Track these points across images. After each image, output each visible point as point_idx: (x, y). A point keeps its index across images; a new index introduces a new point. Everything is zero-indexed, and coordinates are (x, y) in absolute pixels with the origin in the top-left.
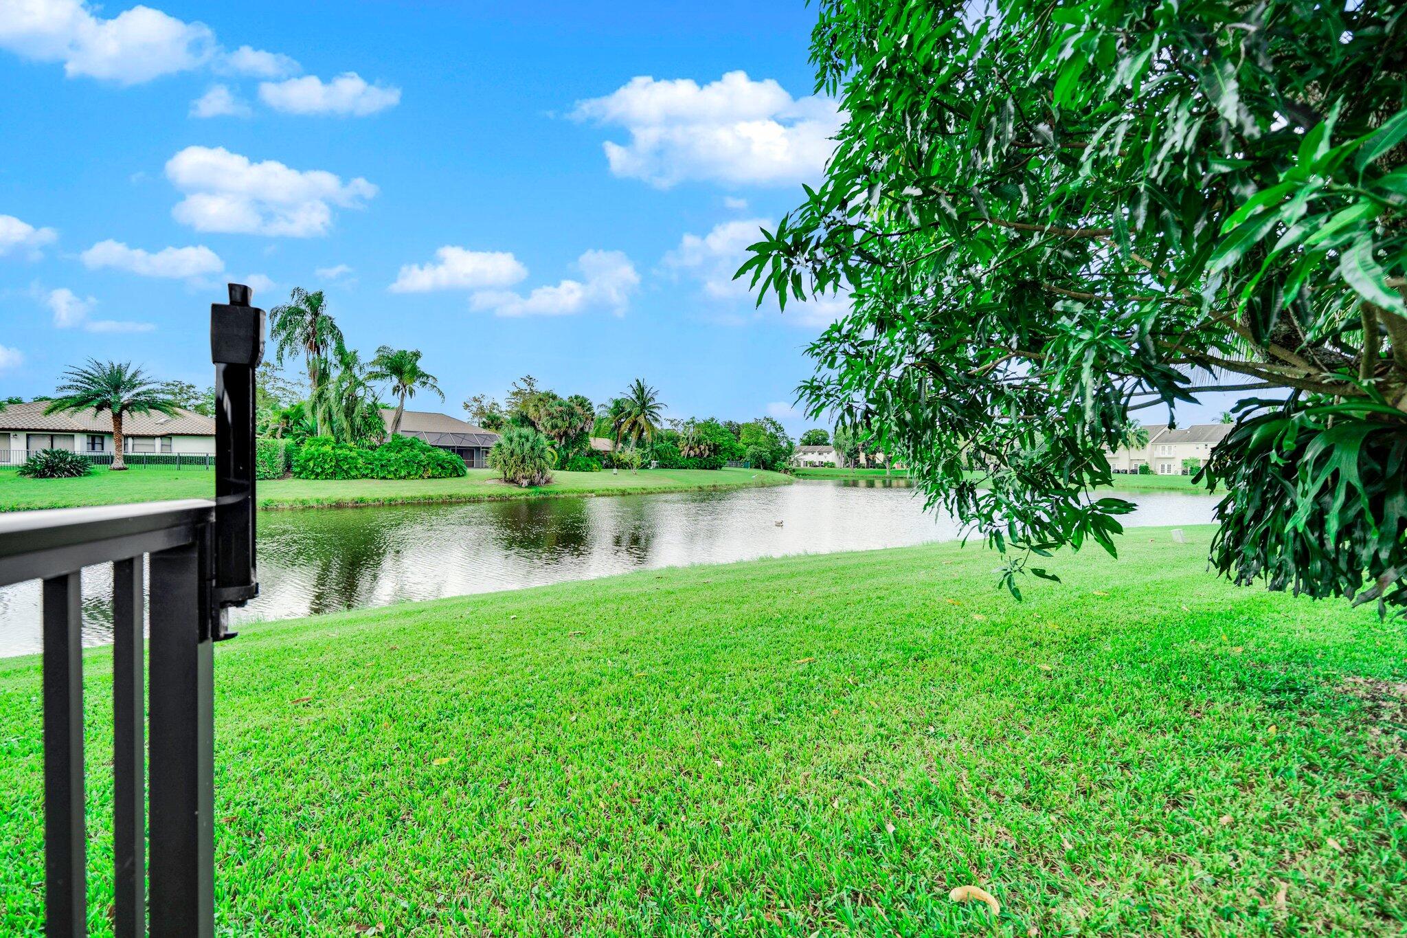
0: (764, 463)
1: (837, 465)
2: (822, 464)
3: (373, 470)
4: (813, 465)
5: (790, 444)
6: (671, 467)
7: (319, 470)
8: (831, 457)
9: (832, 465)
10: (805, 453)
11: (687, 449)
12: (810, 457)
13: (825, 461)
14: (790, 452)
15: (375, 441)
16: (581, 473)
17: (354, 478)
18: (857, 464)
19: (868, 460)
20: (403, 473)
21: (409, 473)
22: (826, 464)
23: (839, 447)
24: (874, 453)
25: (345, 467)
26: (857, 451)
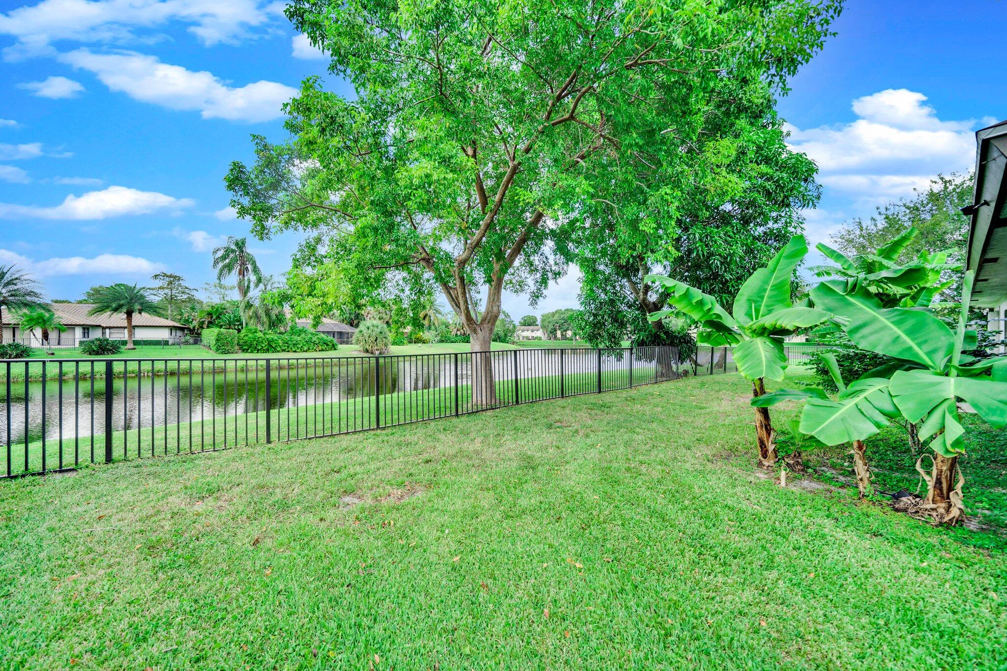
0: (499, 338)
1: (543, 338)
2: (534, 338)
3: (288, 347)
4: (527, 338)
5: (514, 326)
6: (446, 342)
7: (259, 348)
8: (539, 333)
9: (540, 339)
10: (523, 331)
11: (455, 330)
12: (526, 334)
13: (535, 336)
14: (514, 332)
15: (282, 329)
16: (397, 346)
17: (278, 352)
18: (555, 338)
19: (562, 335)
20: (305, 349)
21: (309, 349)
22: (536, 338)
23: (543, 327)
24: (566, 331)
25: (274, 346)
26: (555, 330)
